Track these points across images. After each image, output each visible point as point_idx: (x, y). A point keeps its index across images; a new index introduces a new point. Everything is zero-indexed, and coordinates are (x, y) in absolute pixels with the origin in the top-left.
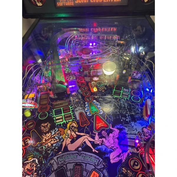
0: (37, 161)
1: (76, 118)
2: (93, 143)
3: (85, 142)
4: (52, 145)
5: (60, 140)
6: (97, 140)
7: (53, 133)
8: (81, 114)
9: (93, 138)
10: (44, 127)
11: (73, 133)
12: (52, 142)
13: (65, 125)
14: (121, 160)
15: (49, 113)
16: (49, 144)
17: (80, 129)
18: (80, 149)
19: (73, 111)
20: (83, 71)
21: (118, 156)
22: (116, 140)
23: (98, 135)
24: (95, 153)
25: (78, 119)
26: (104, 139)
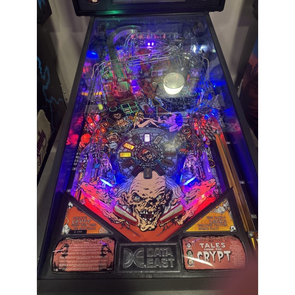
0: (117, 134)
1: (141, 109)
2: (157, 123)
3: (150, 123)
4: (126, 126)
5: (131, 123)
6: (159, 121)
7: (125, 119)
8: (145, 107)
9: (157, 120)
10: (117, 116)
11: (140, 118)
12: (126, 124)
13: (133, 115)
14: (177, 130)
15: (118, 107)
16: (124, 125)
17: (145, 116)
18: (147, 126)
19: (138, 105)
20: (143, 73)
21: (175, 128)
22: (175, 120)
23: (161, 118)
24: (158, 128)
25: (143, 110)
26: (165, 121)
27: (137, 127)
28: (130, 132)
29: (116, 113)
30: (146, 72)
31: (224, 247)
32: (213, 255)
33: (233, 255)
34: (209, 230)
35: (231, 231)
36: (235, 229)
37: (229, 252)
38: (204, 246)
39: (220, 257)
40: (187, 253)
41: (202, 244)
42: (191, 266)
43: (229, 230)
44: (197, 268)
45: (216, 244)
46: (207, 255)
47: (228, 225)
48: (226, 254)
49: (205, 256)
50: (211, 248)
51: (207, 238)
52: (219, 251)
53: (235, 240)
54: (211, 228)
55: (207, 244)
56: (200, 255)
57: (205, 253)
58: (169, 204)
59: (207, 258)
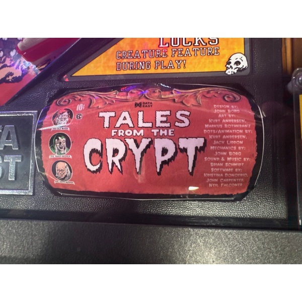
32: (137, 153)
34: (152, 71)
35: (229, 72)
37: (200, 142)
39: (160, 159)
40: (52, 144)
41: (107, 115)
42: (65, 182)
43: (220, 67)
44: (83, 189)
45: (159, 114)
48: (185, 150)
49: (110, 153)
50: (136, 127)
52: (163, 137)
55: (125, 114)
57: (111, 144)
59: (116, 160)
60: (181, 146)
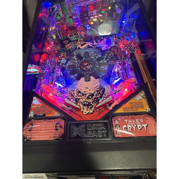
0: (65, 54)
2: (93, 45)
3: (89, 45)
5: (75, 46)
6: (95, 43)
7: (71, 44)
8: (85, 35)
9: (93, 43)
10: (65, 42)
11: (82, 43)
12: (71, 47)
13: (77, 41)
14: (107, 49)
15: (66, 36)
16: (70, 48)
17: (85, 41)
18: (87, 47)
19: (80, 34)
20: (83, 14)
21: (106, 48)
22: (105, 43)
23: (96, 42)
24: (94, 48)
25: (83, 37)
26: (99, 43)
27: (79, 48)
28: (75, 52)
29: (65, 40)
30: (85, 13)
31: (142, 121)
32: (134, 128)
33: (149, 127)
34: (131, 111)
35: (147, 111)
36: (149, 110)
37: (146, 125)
38: (128, 121)
39: (139, 129)
40: (116, 127)
41: (126, 120)
42: (119, 135)
43: (145, 111)
44: (123, 137)
45: (137, 120)
46: (130, 128)
47: (145, 108)
48: (144, 127)
49: (129, 128)
50: (132, 122)
51: (130, 117)
52: (139, 124)
53: (150, 117)
54: (132, 110)
55: (130, 120)
56: (125, 128)
57: (129, 126)
58: (103, 97)
59: (130, 129)
60: (143, 126)
